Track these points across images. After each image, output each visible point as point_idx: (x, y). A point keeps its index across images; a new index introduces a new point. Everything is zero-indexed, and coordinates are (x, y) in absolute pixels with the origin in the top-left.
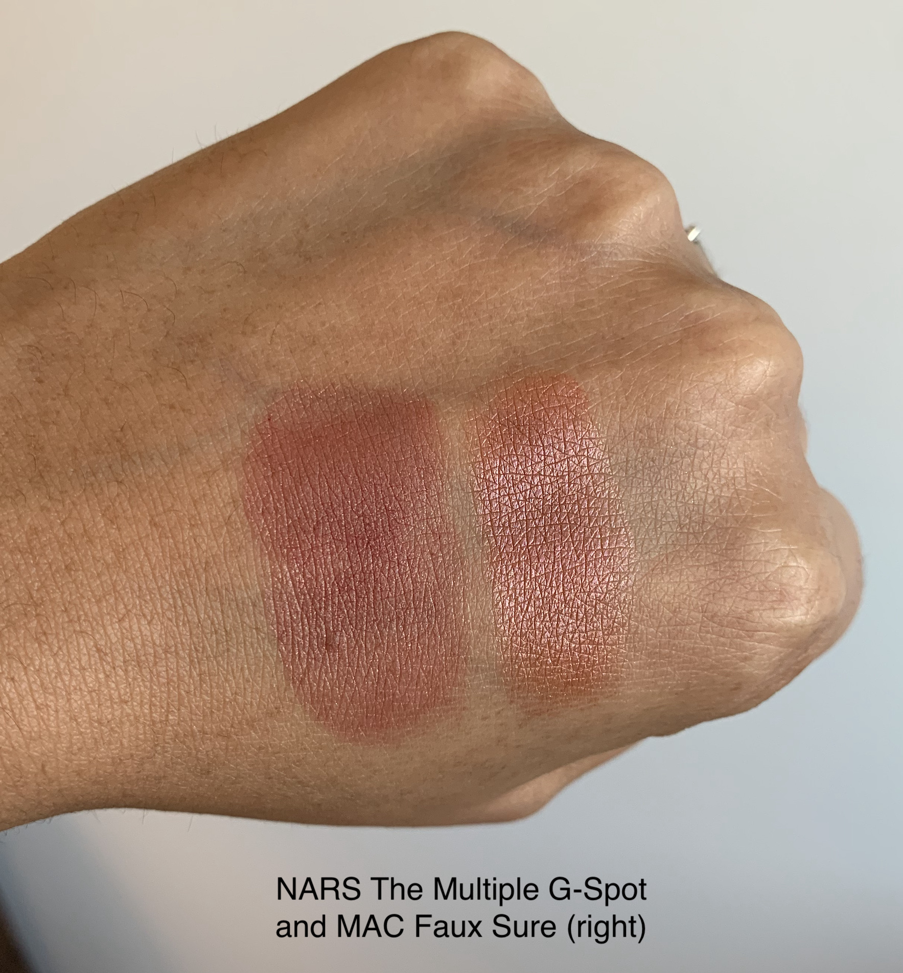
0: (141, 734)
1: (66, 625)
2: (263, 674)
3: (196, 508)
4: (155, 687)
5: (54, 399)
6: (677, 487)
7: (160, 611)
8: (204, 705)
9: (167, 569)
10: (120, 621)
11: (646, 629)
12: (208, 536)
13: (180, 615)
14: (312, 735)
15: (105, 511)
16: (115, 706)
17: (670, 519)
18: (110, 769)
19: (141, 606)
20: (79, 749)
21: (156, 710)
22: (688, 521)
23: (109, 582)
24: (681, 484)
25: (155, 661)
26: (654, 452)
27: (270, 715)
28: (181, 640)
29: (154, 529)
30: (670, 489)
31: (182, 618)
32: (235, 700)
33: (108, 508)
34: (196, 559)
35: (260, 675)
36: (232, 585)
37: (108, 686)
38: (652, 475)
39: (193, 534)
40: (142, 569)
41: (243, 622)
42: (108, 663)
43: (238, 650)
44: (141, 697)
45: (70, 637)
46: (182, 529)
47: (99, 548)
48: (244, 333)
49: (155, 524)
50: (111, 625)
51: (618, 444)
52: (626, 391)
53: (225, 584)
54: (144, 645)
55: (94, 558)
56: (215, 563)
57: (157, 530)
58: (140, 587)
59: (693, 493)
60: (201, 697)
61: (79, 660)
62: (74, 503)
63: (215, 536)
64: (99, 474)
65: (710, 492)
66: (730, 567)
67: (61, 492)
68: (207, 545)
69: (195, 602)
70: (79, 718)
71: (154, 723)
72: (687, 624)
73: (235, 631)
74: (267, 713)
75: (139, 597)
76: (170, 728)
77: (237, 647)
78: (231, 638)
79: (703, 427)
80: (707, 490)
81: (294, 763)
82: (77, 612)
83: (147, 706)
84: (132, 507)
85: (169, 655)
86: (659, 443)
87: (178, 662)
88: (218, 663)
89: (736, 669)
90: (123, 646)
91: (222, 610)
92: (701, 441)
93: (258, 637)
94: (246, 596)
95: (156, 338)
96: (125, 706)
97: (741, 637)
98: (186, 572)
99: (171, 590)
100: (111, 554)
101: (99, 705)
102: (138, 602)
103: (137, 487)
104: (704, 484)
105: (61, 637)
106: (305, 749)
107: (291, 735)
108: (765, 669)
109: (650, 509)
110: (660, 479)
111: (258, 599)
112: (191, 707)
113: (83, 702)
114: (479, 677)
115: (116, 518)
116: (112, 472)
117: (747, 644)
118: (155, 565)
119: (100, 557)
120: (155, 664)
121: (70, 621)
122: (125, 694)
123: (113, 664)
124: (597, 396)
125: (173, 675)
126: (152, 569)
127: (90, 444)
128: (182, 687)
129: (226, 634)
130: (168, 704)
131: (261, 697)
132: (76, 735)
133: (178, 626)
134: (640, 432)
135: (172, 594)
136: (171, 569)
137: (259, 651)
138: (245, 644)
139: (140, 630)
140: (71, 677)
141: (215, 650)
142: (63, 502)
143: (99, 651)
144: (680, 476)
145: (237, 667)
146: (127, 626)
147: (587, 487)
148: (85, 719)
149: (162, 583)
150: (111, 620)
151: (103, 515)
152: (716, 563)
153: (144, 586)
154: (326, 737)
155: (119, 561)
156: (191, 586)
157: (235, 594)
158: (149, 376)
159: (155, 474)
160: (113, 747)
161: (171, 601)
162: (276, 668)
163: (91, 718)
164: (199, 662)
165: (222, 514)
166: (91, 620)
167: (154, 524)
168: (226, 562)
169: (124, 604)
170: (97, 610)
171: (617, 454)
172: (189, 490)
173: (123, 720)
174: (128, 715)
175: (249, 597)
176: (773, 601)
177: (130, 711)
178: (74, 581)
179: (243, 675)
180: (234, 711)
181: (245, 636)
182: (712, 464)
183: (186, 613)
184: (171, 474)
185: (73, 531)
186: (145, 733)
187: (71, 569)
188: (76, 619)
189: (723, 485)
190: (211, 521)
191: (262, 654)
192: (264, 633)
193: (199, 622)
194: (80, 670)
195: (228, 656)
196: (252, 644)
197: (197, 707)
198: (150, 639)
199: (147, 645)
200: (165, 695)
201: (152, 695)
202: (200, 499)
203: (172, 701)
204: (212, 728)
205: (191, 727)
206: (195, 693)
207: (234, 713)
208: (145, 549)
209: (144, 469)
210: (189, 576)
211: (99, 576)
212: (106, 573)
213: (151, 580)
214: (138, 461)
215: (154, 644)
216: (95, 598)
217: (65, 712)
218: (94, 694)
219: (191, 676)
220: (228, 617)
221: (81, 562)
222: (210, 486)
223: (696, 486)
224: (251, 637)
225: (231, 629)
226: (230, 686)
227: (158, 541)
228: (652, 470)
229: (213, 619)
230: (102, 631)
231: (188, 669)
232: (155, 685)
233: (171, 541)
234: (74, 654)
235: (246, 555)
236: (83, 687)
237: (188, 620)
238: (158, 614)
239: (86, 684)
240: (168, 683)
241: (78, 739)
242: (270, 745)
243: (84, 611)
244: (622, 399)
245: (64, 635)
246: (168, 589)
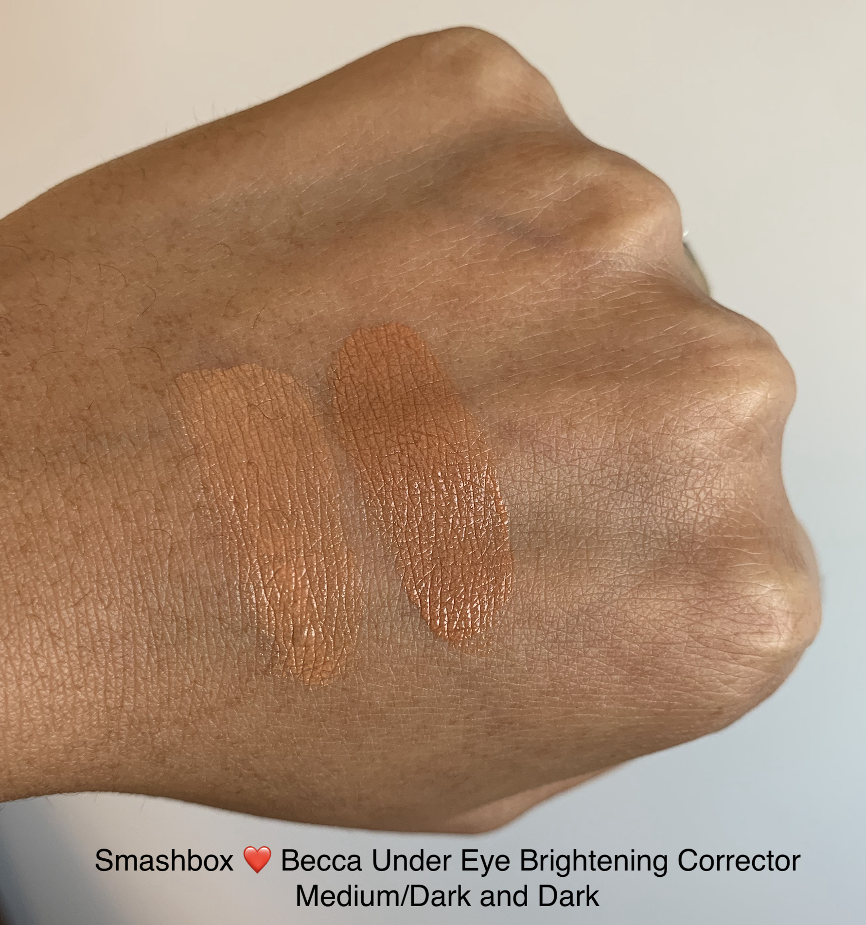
0: (95, 720)
1: (18, 609)
2: (224, 664)
3: (163, 493)
4: (110, 673)
5: (19, 373)
6: (668, 504)
7: (118, 596)
8: (161, 692)
9: (128, 553)
10: (76, 605)
11: (629, 644)
12: (175, 521)
13: (140, 601)
14: (271, 727)
15: (65, 491)
16: (68, 692)
17: (659, 537)
18: (62, 756)
19: (98, 591)
20: (30, 736)
21: (111, 696)
22: (677, 539)
23: (66, 564)
24: (672, 502)
25: (111, 647)
26: (648, 467)
27: (230, 704)
28: (140, 626)
29: (117, 512)
30: (661, 506)
31: (141, 604)
32: (194, 688)
33: (69, 489)
34: (160, 545)
35: (222, 664)
36: (197, 572)
37: (61, 671)
38: (643, 491)
39: (159, 519)
40: (102, 552)
41: (206, 611)
42: (61, 648)
43: (199, 639)
44: (96, 683)
45: (22, 620)
46: (147, 513)
47: (58, 529)
48: (226, 316)
49: (119, 508)
50: (66, 609)
51: (612, 457)
52: (623, 403)
53: (190, 571)
54: (100, 630)
55: (51, 539)
56: (180, 549)
57: (120, 513)
58: (98, 571)
59: (684, 512)
60: (158, 684)
61: (31, 644)
62: (34, 483)
63: (182, 522)
64: (62, 454)
65: (701, 512)
66: (720, 588)
67: (21, 471)
68: (173, 531)
69: (156, 587)
70: (30, 704)
71: (108, 708)
72: (673, 643)
73: (197, 620)
74: (227, 703)
75: (97, 581)
76: (125, 714)
77: (199, 635)
78: (193, 627)
79: (701, 446)
80: (698, 510)
81: (252, 754)
82: (31, 595)
83: (101, 692)
84: (95, 489)
85: (126, 641)
86: (654, 458)
87: (135, 648)
88: (178, 650)
89: (719, 692)
90: (78, 631)
91: (184, 598)
92: (698, 460)
93: (221, 628)
94: (211, 585)
95: (131, 315)
96: (79, 692)
97: (725, 659)
98: (149, 558)
99: (131, 575)
100: (70, 537)
101: (51, 691)
102: (95, 586)
103: (101, 468)
104: (696, 503)
105: (13, 620)
106: (264, 740)
107: (250, 726)
108: (746, 693)
109: (638, 524)
110: (652, 495)
111: (224, 588)
112: (147, 693)
113: (34, 687)
114: (451, 680)
115: (77, 499)
116: (76, 451)
117: (732, 666)
118: (116, 549)
119: (58, 539)
120: (112, 649)
121: (24, 604)
122: (79, 680)
123: (67, 648)
124: (594, 407)
125: (130, 662)
126: (112, 553)
127: (54, 422)
128: (138, 673)
129: (188, 623)
130: (123, 690)
131: (221, 686)
132: (26, 721)
133: (137, 613)
134: (636, 446)
135: (133, 580)
136: (133, 553)
137: (222, 641)
138: (207, 633)
139: (96, 615)
140: (21, 662)
141: (175, 637)
142: (21, 481)
143: (52, 635)
144: (672, 494)
145: (198, 655)
146: (83, 611)
147: (577, 497)
148: (36, 704)
149: (122, 568)
150: (66, 604)
151: (64, 496)
152: (706, 583)
153: (103, 570)
154: (287, 729)
155: (78, 544)
156: (153, 572)
157: (199, 581)
158: (122, 354)
159: (122, 456)
160: (65, 733)
161: (131, 587)
162: (239, 658)
163: (42, 705)
164: (157, 648)
165: (191, 500)
166: (45, 603)
167: (117, 507)
168: (192, 549)
169: (80, 588)
170: (52, 594)
171: (609, 466)
172: (157, 474)
173: (76, 705)
174: (82, 701)
175: (214, 586)
176: (761, 625)
177: (83, 697)
178: (29, 563)
179: (204, 664)
180: (193, 699)
181: (207, 625)
182: (705, 484)
183: (146, 600)
184: (139, 456)
185: (30, 511)
186: (99, 719)
187: (26, 551)
188: (29, 603)
189: (714, 506)
190: (179, 507)
191: (224, 644)
192: (228, 624)
193: (160, 609)
194: (31, 655)
195: (189, 643)
196: (214, 634)
197: (154, 694)
198: (106, 625)
199: (103, 630)
200: (121, 681)
201: (107, 681)
202: (168, 483)
203: (128, 687)
204: (169, 715)
205: (147, 714)
206: (152, 680)
207: (192, 700)
208: (107, 533)
209: (110, 451)
210: (151, 561)
211: (56, 558)
212: (63, 555)
213: (111, 564)
214: (105, 442)
215: (111, 629)
216: (50, 581)
217: (15, 699)
218: (46, 680)
219: (148, 663)
220: (191, 605)
221: (38, 544)
222: (179, 470)
223: (687, 506)
224: (214, 627)
225: (192, 617)
226: (189, 674)
227: (120, 524)
228: (645, 485)
229: (174, 606)
230: (56, 615)
231: (145, 655)
232: (110, 670)
233: (135, 524)
234: (26, 638)
235: (215, 542)
236: (34, 671)
237: (148, 606)
238: (116, 599)
239: (38, 670)
240: (124, 669)
241: (28, 725)
242: (229, 734)
243: (38, 594)
244: (619, 411)
245: (16, 618)
246: (128, 574)
